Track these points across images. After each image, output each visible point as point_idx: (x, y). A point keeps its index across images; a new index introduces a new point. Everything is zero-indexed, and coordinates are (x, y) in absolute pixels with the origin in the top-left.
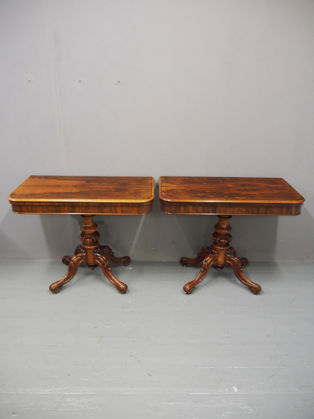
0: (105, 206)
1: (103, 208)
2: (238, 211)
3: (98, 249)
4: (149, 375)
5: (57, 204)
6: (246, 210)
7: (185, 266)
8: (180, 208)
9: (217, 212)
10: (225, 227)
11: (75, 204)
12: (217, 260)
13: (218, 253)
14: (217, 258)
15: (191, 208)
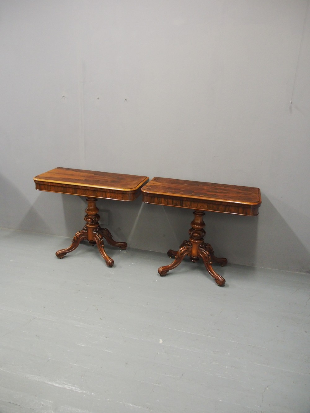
0: (98, 191)
1: (96, 192)
2: (201, 207)
3: (97, 229)
4: (101, 319)
5: (64, 186)
6: (208, 206)
7: (171, 257)
8: (154, 199)
9: (184, 205)
10: (199, 223)
11: (77, 187)
12: (191, 252)
13: (191, 245)
14: (192, 250)
15: (163, 200)
